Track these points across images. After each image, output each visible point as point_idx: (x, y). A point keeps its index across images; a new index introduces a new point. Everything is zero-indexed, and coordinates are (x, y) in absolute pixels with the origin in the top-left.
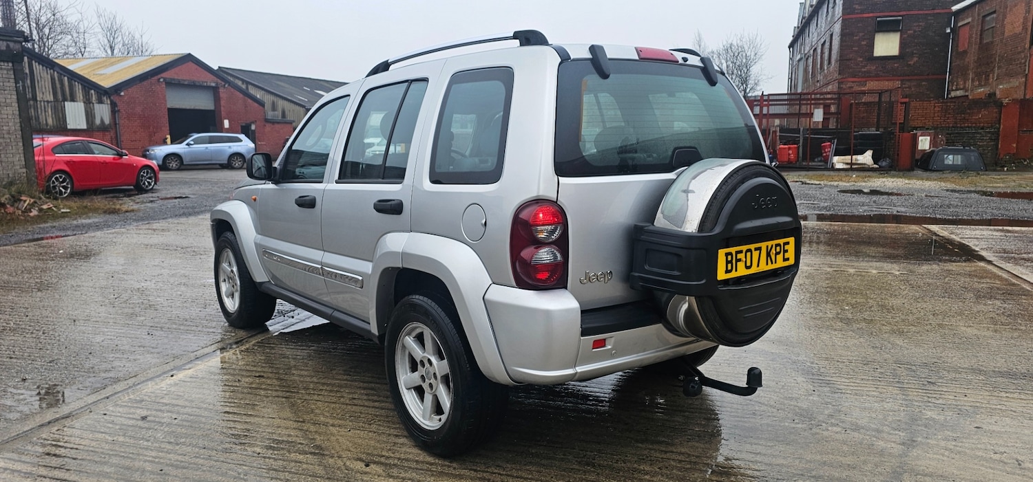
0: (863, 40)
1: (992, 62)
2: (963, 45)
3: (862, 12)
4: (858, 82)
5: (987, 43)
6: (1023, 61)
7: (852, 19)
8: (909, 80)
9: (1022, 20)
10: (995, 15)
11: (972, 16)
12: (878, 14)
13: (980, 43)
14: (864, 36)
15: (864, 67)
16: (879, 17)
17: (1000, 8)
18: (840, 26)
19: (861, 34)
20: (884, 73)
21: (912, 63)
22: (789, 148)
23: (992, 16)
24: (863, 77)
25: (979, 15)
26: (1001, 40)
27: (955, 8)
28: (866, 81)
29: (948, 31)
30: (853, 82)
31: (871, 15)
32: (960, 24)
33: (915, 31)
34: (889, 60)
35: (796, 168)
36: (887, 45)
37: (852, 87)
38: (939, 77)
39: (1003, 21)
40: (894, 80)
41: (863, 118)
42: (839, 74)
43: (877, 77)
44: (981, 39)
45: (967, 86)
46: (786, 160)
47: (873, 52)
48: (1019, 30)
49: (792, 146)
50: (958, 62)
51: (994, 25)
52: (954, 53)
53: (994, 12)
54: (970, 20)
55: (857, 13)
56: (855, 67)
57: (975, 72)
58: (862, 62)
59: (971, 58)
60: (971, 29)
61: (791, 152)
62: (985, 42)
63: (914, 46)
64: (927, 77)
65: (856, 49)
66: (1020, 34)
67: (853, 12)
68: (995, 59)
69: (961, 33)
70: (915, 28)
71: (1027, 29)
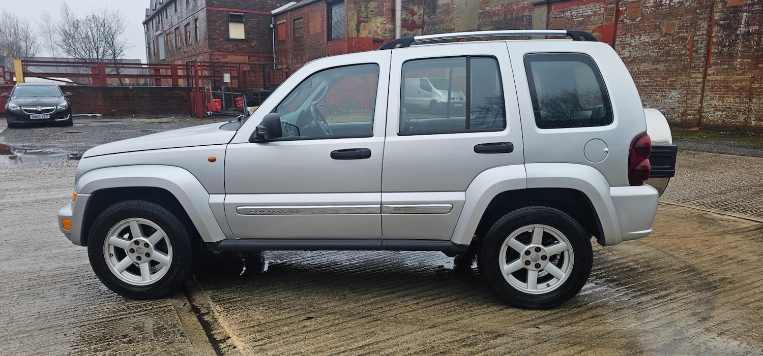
0: (222, 26)
1: (303, 49)
2: (282, 36)
3: (219, 6)
4: (222, 55)
5: (298, 37)
6: (324, 50)
7: (213, 10)
8: (253, 56)
9: (320, 25)
10: (301, 20)
11: (286, 19)
12: (230, 10)
13: (294, 36)
14: (222, 23)
15: (225, 45)
16: (230, 12)
17: (305, 16)
18: (205, 14)
19: (220, 22)
20: (238, 50)
21: (253, 45)
22: (216, 101)
23: (299, 20)
24: (225, 52)
25: (291, 18)
26: (308, 36)
27: (274, 12)
28: (227, 55)
29: (272, 26)
30: (219, 55)
31: (225, 9)
32: (278, 23)
33: (252, 24)
34: (240, 41)
35: (222, 115)
36: (237, 31)
37: (219, 59)
38: (269, 55)
39: (308, 24)
40: (244, 55)
41: (253, 81)
42: (209, 49)
43: (233, 53)
44: (294, 34)
45: (288, 62)
46: (215, 110)
47: (229, 35)
48: (319, 31)
49: (217, 100)
50: (280, 47)
51: (302, 26)
52: (276, 41)
53: (301, 18)
54: (285, 21)
55: (216, 7)
56: (219, 44)
57: (293, 54)
58: (223, 41)
59: (289, 45)
60: (287, 26)
61: (217, 104)
62: (296, 36)
63: (254, 34)
64: (263, 55)
65: (218, 32)
66: (320, 33)
67: (213, 6)
68: (305, 47)
69: (280, 28)
70: (252, 22)
71: (324, 31)
